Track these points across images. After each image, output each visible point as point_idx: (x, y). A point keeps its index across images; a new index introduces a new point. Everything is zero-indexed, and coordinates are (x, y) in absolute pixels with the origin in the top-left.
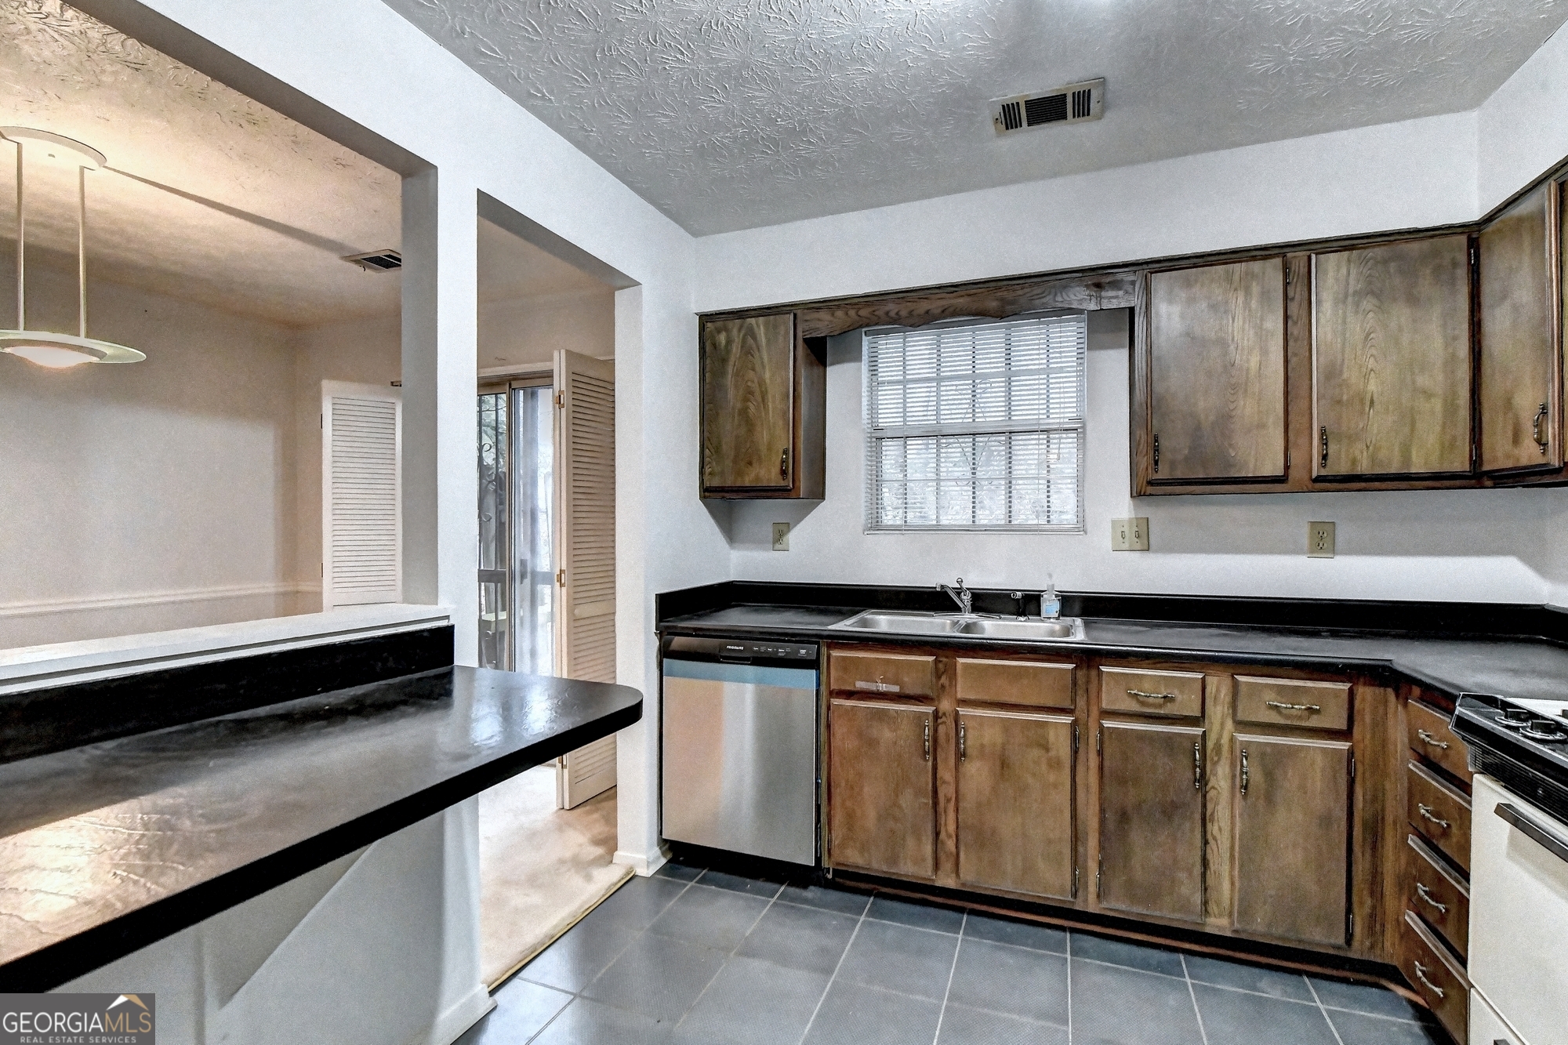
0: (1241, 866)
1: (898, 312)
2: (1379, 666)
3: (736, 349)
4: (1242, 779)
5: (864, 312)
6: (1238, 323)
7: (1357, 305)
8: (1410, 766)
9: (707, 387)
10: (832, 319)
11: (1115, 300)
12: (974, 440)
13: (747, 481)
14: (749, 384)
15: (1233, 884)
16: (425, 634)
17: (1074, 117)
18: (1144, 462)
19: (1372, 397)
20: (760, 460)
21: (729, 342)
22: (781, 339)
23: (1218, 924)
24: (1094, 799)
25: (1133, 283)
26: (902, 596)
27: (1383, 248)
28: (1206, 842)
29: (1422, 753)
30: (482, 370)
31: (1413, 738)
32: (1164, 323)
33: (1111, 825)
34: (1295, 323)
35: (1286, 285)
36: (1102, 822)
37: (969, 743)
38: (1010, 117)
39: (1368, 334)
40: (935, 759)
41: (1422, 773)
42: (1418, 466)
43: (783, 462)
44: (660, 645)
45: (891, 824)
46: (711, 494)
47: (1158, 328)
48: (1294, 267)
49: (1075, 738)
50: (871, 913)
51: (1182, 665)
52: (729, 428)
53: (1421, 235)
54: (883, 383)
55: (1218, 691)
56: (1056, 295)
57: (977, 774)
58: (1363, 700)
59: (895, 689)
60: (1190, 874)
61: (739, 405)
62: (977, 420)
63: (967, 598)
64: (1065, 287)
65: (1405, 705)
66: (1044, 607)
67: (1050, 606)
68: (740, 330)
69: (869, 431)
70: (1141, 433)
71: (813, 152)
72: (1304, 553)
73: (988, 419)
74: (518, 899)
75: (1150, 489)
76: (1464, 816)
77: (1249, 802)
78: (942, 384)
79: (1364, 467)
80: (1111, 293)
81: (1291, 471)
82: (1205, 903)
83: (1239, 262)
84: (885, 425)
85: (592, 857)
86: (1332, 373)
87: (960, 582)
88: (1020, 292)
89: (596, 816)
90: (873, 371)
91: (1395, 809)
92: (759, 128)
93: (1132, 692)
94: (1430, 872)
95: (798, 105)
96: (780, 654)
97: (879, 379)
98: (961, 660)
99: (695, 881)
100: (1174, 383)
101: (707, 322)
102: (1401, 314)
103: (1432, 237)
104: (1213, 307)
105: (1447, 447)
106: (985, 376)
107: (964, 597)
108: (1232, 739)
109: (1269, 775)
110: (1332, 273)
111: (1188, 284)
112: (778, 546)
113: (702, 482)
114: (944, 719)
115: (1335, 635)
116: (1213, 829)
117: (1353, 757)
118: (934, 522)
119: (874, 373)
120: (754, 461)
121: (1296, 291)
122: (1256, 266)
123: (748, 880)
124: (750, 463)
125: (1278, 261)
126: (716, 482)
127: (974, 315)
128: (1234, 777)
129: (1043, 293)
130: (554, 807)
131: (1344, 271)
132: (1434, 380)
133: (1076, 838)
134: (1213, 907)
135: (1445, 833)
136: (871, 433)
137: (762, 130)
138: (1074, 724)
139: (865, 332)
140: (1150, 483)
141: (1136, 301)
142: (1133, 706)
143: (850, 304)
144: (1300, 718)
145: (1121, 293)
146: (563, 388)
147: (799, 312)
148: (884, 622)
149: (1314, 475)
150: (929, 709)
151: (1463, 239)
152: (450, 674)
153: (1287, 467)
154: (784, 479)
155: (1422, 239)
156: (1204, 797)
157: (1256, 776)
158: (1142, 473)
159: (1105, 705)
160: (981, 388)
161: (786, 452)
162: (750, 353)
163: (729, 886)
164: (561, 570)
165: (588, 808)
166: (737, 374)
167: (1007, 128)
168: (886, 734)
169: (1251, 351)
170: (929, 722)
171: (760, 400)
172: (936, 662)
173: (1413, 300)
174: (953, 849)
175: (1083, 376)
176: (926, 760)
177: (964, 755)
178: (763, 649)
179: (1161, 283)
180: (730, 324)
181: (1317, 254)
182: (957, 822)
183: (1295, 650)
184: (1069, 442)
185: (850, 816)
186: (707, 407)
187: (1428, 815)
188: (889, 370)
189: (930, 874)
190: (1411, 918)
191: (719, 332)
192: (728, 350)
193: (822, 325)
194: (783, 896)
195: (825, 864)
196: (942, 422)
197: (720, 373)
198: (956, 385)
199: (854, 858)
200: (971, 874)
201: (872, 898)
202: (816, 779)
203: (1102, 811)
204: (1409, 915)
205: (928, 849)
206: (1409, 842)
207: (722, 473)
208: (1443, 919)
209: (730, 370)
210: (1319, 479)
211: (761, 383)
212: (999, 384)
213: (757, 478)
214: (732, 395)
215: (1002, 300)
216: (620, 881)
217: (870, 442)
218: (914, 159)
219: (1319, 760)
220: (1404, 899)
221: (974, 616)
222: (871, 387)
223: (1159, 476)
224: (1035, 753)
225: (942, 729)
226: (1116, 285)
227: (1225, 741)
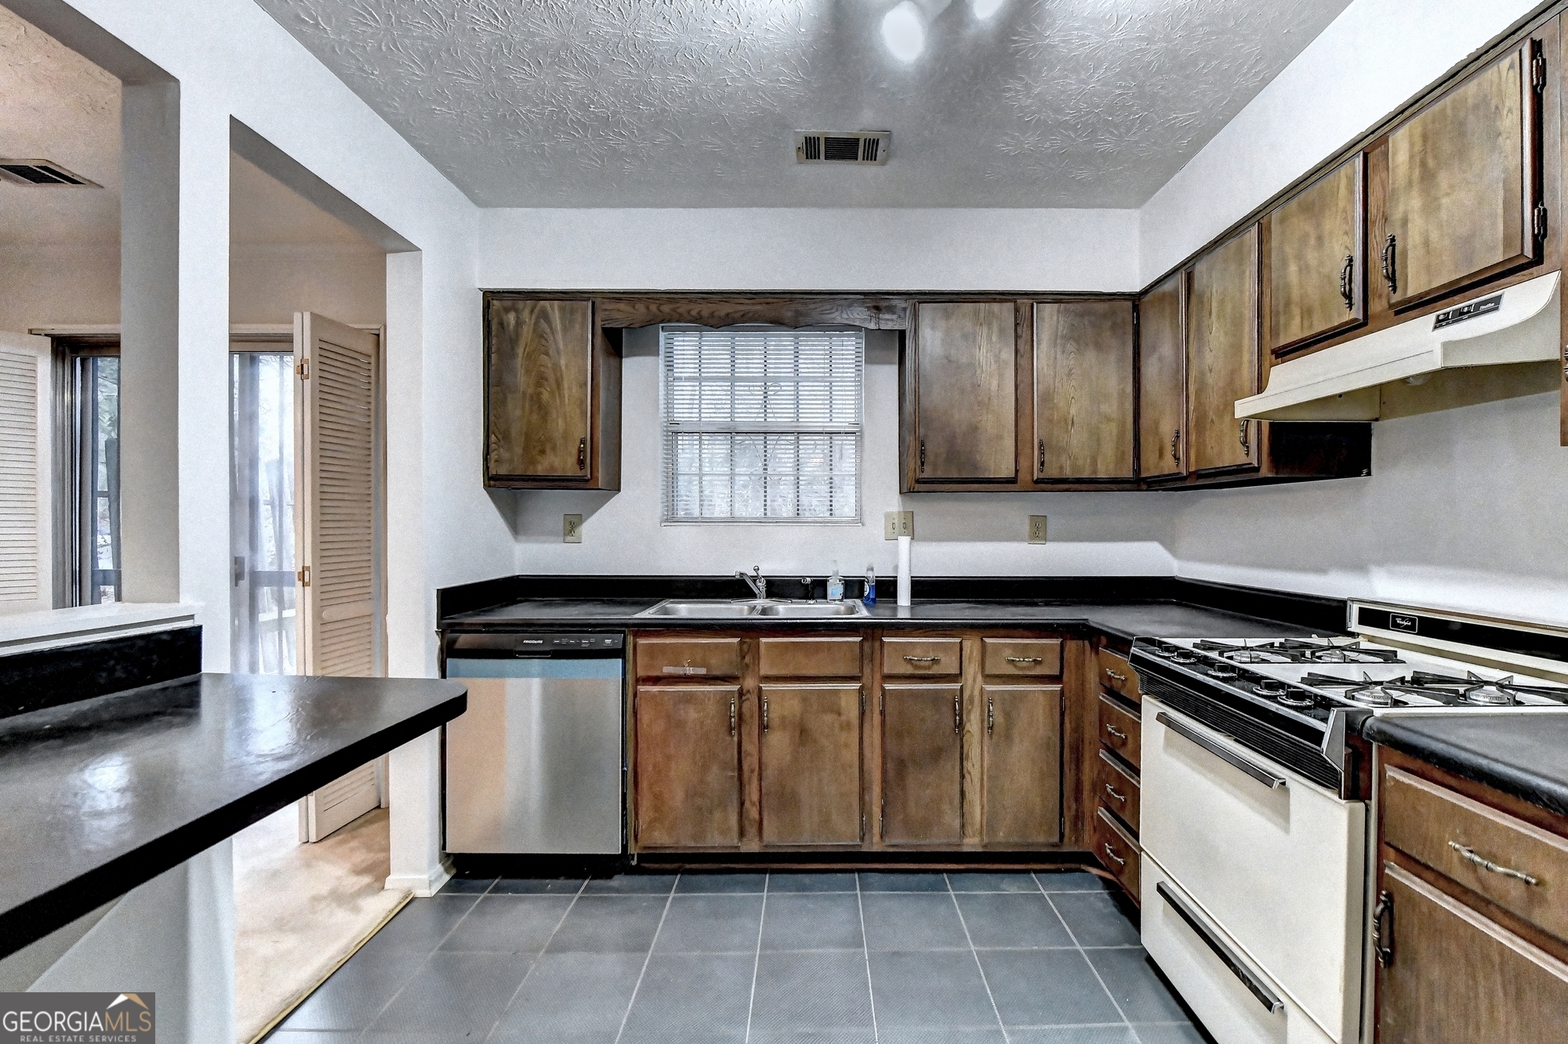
0: (989, 792)
1: (700, 311)
2: (1080, 624)
3: (527, 332)
4: (989, 722)
5: (666, 308)
6: (984, 350)
7: (1064, 346)
8: (1101, 698)
9: (493, 368)
10: (632, 310)
11: (890, 322)
12: (765, 438)
13: (541, 469)
14: (542, 369)
15: (982, 808)
16: (164, 637)
17: (864, 159)
18: (912, 463)
19: (1073, 419)
20: (554, 448)
21: (519, 323)
22: (577, 326)
23: (972, 843)
24: (878, 751)
25: (905, 309)
26: (699, 586)
27: (1081, 304)
28: (963, 777)
29: (1109, 687)
30: (233, 326)
31: (1103, 676)
32: (929, 348)
33: (891, 774)
34: (1022, 356)
35: (1017, 325)
36: (884, 772)
37: (771, 715)
38: (811, 149)
39: (1070, 370)
40: (740, 734)
41: (1109, 701)
42: (1101, 475)
43: (580, 451)
44: (441, 644)
45: (699, 801)
46: (498, 483)
47: (924, 350)
48: (1022, 310)
49: (862, 703)
50: (679, 890)
51: (946, 632)
52: (516, 412)
53: (1105, 297)
54: (680, 379)
55: (971, 652)
56: (842, 312)
57: (778, 743)
58: (1070, 651)
59: (702, 671)
60: (951, 803)
61: (530, 391)
62: (768, 420)
63: (762, 584)
64: (850, 306)
65: (1097, 652)
66: (830, 590)
67: (835, 589)
68: (532, 311)
69: (665, 424)
70: (910, 439)
71: (623, 144)
72: (1024, 541)
73: (779, 420)
74: (264, 947)
75: (918, 487)
76: (1137, 726)
77: (994, 740)
78: (736, 384)
79: (1068, 473)
80: (887, 316)
81: (1019, 474)
82: (963, 826)
83: (983, 302)
84: (683, 419)
85: (356, 888)
86: (1047, 398)
87: (757, 570)
88: (812, 306)
89: (354, 844)
90: (670, 367)
91: (1090, 732)
92: (569, 110)
93: (908, 658)
94: (1114, 775)
95: (615, 96)
96: (583, 645)
97: (675, 375)
98: (763, 640)
99: (488, 891)
100: (935, 397)
101: (492, 299)
102: (1091, 356)
103: (1109, 300)
104: (965, 337)
105: (1120, 459)
106: (776, 380)
107: (759, 584)
108: (982, 689)
109: (1008, 716)
110: (1048, 318)
111: (947, 316)
112: (569, 538)
113: (486, 468)
114: (748, 696)
115: (1047, 604)
116: (968, 765)
117: (1063, 696)
118: (729, 515)
119: (671, 368)
120: (548, 451)
121: (1024, 332)
122: (996, 307)
123: (547, 881)
124: (543, 452)
125: (1011, 305)
126: (503, 470)
127: (767, 322)
128: (982, 721)
129: (831, 309)
130: (296, 842)
131: (1055, 318)
132: (1111, 408)
133: (863, 789)
134: (969, 830)
135: (1124, 743)
136: (666, 427)
137: (572, 112)
138: (861, 691)
139: (662, 327)
140: (918, 481)
141: (906, 325)
142: (908, 670)
143: (652, 298)
144: (1028, 668)
145: (894, 317)
146: (307, 355)
147: (598, 301)
148: (684, 610)
149: (1035, 478)
150: (735, 688)
151: (1129, 304)
152: (196, 684)
153: (1017, 471)
154: (581, 469)
155: (1101, 300)
156: (962, 740)
157: (999, 719)
158: (911, 474)
159: (886, 671)
160: (772, 391)
161: (583, 441)
162: (543, 337)
163: (528, 891)
164: (303, 567)
165: (341, 837)
166: (529, 357)
167: (807, 158)
168: (692, 714)
169: (991, 376)
170: (734, 700)
171: (554, 387)
172: (741, 643)
173: (1099, 347)
174: (757, 817)
175: (860, 385)
176: (733, 736)
177: (767, 727)
178: (564, 641)
179: (927, 311)
180: (521, 304)
181: (1037, 303)
182: (761, 790)
183: (1023, 615)
184: (848, 445)
185: (658, 797)
186: (492, 390)
187: (1113, 731)
188: (685, 366)
189: (736, 841)
190: (1103, 813)
191: (507, 310)
192: (518, 335)
193: (620, 316)
194: (588, 889)
195: (633, 850)
196: (736, 420)
197: (508, 355)
198: (749, 386)
199: (661, 838)
200: (775, 837)
201: (679, 876)
202: (623, 767)
203: (884, 763)
204: (1101, 811)
205: (734, 819)
206: (1100, 755)
207: (511, 461)
208: (1123, 805)
209: (520, 351)
210: (1039, 481)
211: (556, 367)
212: (788, 388)
213: (552, 467)
214: (522, 380)
215: (797, 312)
216: (396, 906)
217: (667, 436)
218: (720, 169)
219: (1041, 699)
220: (1097, 799)
221: (768, 600)
222: (667, 381)
223: (925, 475)
224: (829, 718)
225: (746, 706)
226: (891, 310)
227: (977, 693)
